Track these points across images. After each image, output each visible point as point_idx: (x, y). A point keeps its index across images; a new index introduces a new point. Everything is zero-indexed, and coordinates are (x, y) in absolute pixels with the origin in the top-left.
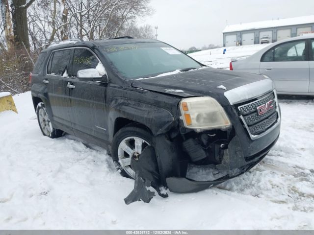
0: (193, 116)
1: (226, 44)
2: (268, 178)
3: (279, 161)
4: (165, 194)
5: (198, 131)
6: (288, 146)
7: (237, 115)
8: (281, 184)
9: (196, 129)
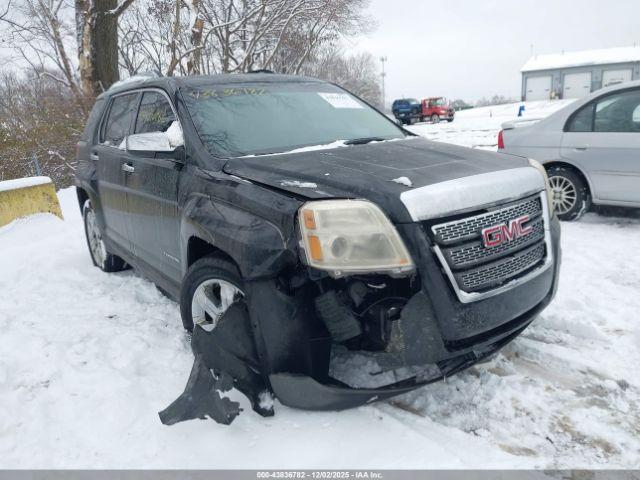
0: (326, 242)
1: (528, 95)
2: (509, 393)
3: (550, 356)
4: (269, 408)
5: (338, 275)
6: (583, 322)
7: (427, 244)
8: (539, 409)
9: (333, 272)
